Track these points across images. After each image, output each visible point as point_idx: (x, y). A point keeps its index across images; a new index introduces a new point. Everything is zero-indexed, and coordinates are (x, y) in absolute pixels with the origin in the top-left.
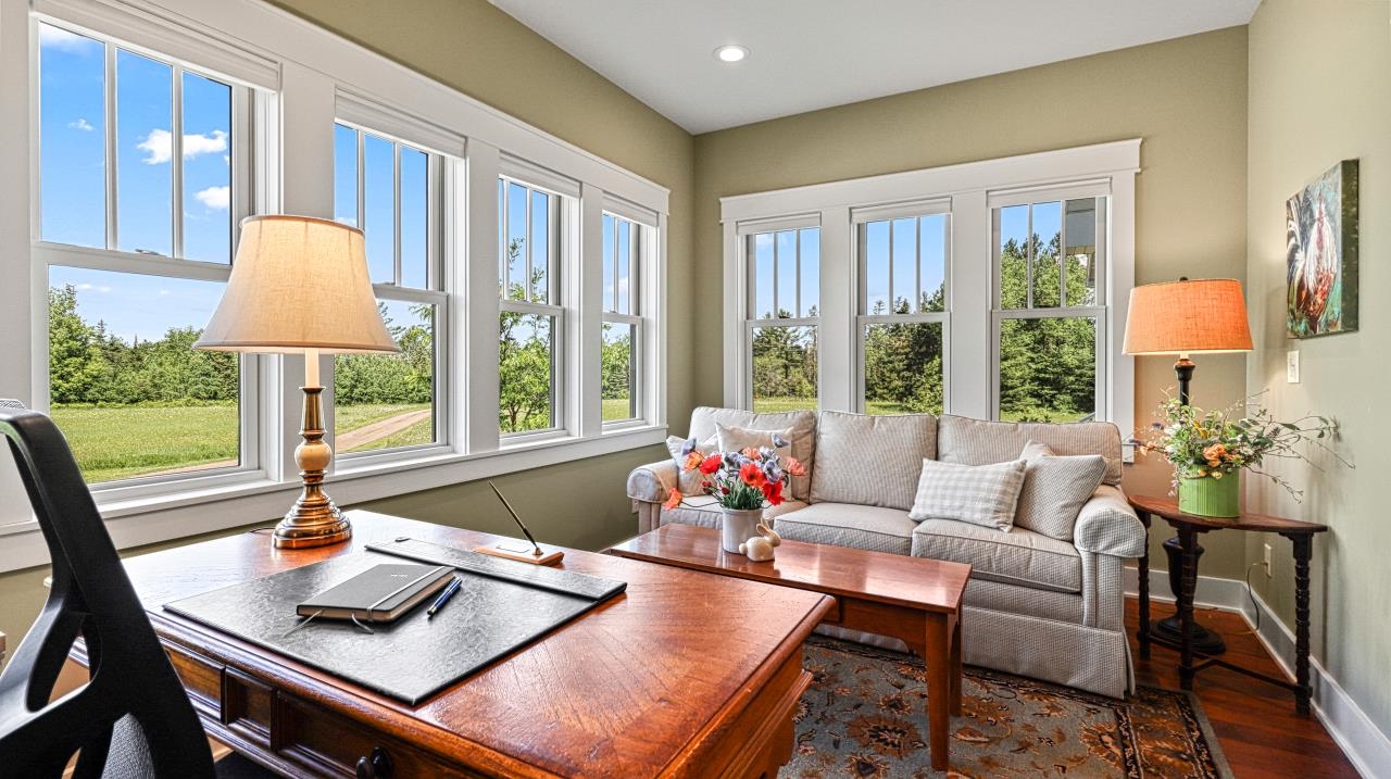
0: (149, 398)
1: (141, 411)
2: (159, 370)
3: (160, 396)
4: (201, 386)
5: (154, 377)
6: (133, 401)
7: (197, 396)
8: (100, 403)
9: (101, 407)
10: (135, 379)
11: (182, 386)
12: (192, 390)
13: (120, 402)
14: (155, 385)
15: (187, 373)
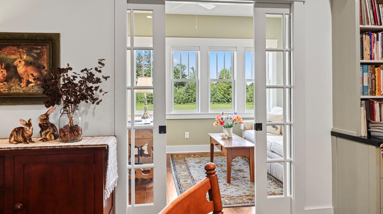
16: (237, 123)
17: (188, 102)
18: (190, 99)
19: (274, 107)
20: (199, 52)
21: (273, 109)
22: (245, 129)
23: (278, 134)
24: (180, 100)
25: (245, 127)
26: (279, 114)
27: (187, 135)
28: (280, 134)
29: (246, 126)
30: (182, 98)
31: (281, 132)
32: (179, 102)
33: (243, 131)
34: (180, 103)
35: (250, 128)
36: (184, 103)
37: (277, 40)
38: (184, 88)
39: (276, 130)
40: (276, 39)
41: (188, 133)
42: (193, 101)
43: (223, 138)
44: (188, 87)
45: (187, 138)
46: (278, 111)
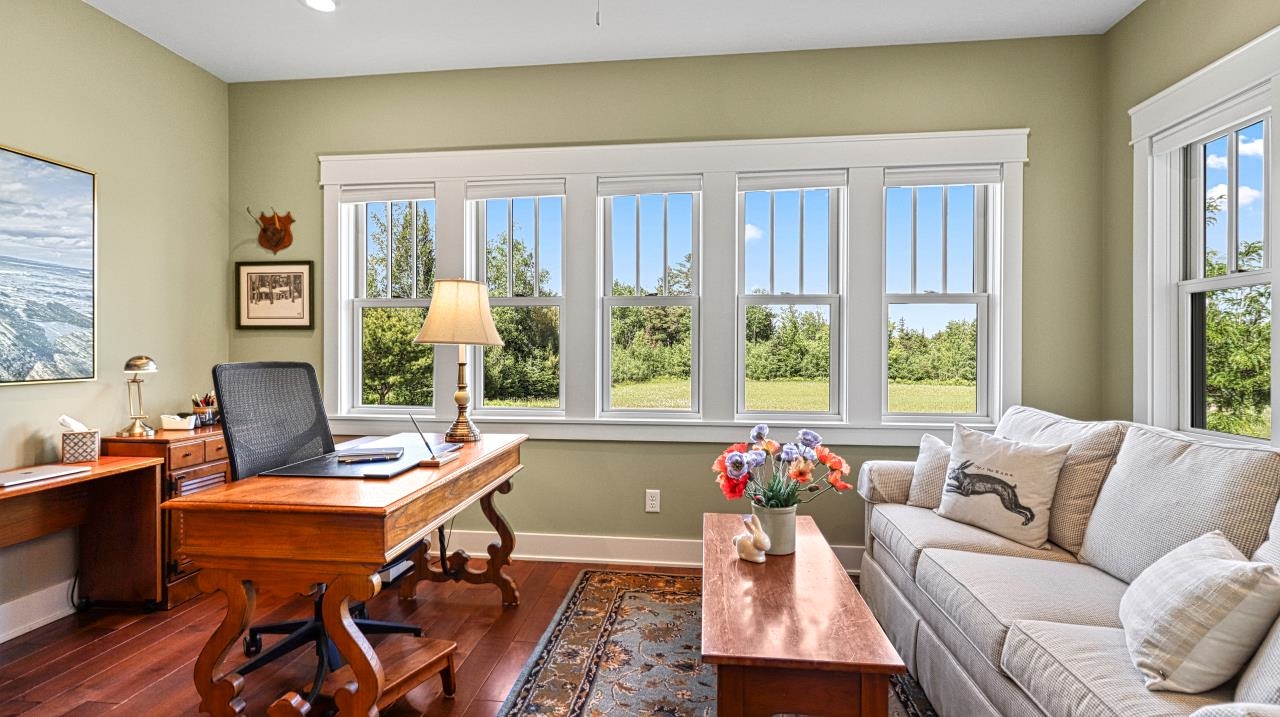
0: (929, 377)
1: (924, 387)
2: (937, 354)
3: (937, 376)
4: (967, 368)
5: (934, 360)
6: (919, 379)
7: (965, 377)
8: (897, 379)
9: (898, 382)
10: (921, 362)
11: (954, 368)
12: (961, 371)
13: (910, 379)
14: (934, 367)
15: (958, 357)
16: (817, 488)
17: (776, 376)
18: (783, 370)
19: (1010, 410)
20: (701, 192)
21: (1003, 419)
22: (876, 498)
23: (1039, 542)
24: (759, 371)
25: (874, 489)
26: (1040, 445)
27: (653, 499)
28: (1048, 546)
29: (878, 487)
30: (765, 367)
31: (1050, 534)
32: (755, 375)
33: (866, 504)
34: (758, 379)
35: (896, 493)
36: (768, 378)
37: (1027, 131)
38: (769, 343)
39: (1024, 524)
40: (1024, 127)
41: (658, 491)
42: (788, 374)
43: (743, 556)
44: (776, 341)
45: (651, 510)
46: (1033, 431)
